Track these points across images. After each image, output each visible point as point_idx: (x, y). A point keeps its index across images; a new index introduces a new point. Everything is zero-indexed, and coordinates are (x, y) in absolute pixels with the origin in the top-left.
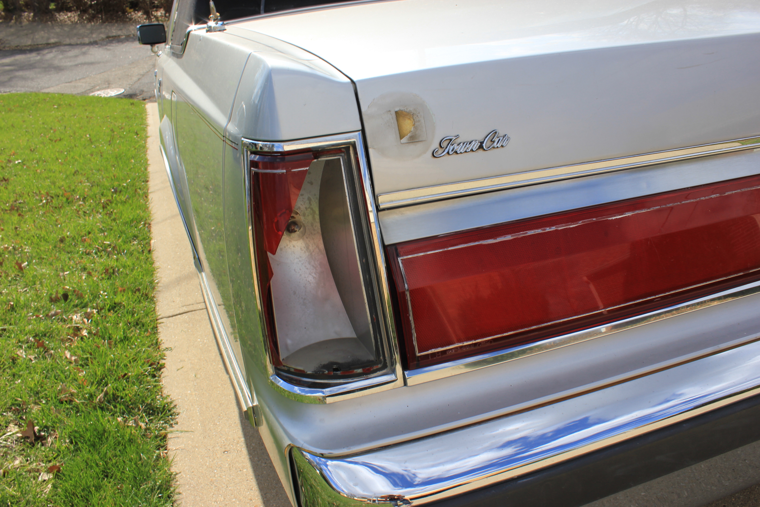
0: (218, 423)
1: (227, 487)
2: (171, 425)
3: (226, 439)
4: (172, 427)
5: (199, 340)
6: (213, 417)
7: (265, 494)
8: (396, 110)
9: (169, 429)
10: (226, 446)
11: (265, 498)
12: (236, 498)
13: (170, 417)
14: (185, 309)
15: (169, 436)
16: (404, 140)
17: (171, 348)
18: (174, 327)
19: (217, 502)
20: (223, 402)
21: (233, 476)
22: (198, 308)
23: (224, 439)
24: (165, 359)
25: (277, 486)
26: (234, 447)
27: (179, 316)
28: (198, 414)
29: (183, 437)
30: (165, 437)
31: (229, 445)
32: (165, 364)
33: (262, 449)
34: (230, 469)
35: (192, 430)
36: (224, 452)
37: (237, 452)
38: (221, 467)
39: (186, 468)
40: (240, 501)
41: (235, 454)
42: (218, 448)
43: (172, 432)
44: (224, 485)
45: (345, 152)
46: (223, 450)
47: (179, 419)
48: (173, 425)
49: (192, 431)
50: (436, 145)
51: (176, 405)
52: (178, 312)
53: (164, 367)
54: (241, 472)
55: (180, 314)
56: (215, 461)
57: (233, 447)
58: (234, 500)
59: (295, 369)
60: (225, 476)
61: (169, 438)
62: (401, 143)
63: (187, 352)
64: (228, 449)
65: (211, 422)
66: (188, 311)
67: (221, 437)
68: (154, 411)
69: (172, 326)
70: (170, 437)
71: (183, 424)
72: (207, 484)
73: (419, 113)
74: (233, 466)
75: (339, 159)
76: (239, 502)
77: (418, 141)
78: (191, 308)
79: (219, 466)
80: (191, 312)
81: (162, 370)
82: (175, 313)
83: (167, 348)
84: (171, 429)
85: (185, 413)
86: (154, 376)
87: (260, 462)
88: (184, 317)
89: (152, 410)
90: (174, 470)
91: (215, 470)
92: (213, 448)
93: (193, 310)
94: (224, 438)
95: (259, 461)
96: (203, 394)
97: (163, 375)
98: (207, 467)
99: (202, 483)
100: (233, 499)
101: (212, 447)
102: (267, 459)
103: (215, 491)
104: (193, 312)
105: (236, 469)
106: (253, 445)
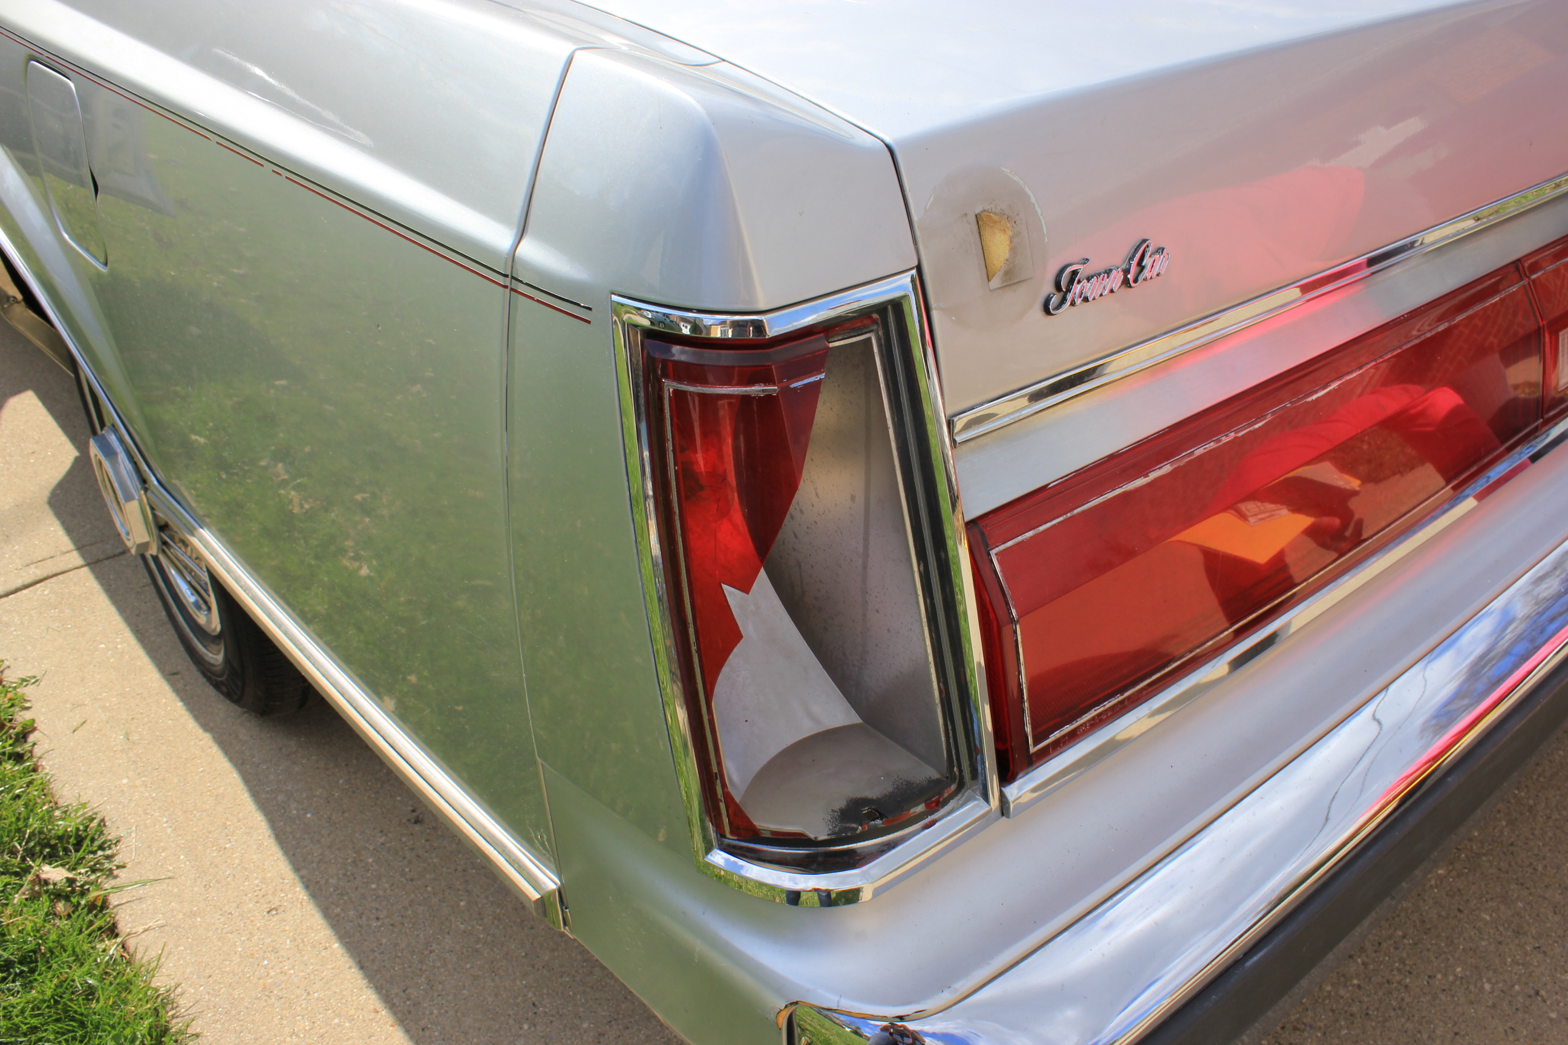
0: (228, 846)
1: (308, 993)
2: (110, 873)
3: (264, 880)
4: (116, 877)
5: (103, 646)
6: (210, 832)
7: (404, 991)
8: (977, 212)
9: (108, 884)
10: (270, 897)
11: (409, 999)
12: (339, 1016)
13: (100, 853)
14: (35, 573)
15: (114, 900)
16: (995, 282)
17: (35, 677)
18: (22, 623)
19: (297, 1036)
20: (221, 790)
21: (312, 964)
22: (70, 566)
23: (257, 881)
24: (28, 708)
25: (424, 967)
26: (290, 896)
27: (25, 592)
28: (169, 830)
29: (153, 897)
30: (104, 905)
31: (274, 894)
32: (33, 721)
33: (357, 888)
34: (300, 951)
35: (170, 874)
36: (269, 912)
37: (299, 906)
38: (275, 951)
39: (188, 971)
40: (352, 1019)
41: (298, 912)
42: (251, 905)
43: (119, 888)
44: (298, 992)
45: (879, 322)
46: (266, 907)
47: (123, 854)
48: (116, 872)
49: (169, 878)
50: (1048, 288)
51: (103, 820)
52: (19, 583)
53: (35, 729)
54: (329, 952)
55: (26, 587)
56: (256, 937)
57: (287, 895)
58: (336, 1021)
59: (774, 833)
60: (293, 967)
61: (115, 906)
62: (990, 290)
63: (82, 680)
64: (277, 904)
65: (210, 845)
66: (45, 575)
67: (247, 878)
68: (53, 847)
69: (17, 619)
70: (116, 903)
71: (139, 863)
72: (257, 998)
73: (1018, 215)
74: (303, 941)
75: (869, 339)
76: (350, 1022)
77: (1019, 282)
78: (50, 568)
79: (270, 949)
80: (55, 578)
81: (32, 738)
82: (13, 587)
83: (24, 680)
84: (113, 882)
85: (133, 835)
86: (18, 758)
87: (364, 918)
88: (39, 592)
89: (48, 845)
90: (160, 982)
91: (264, 959)
92: (238, 907)
93: (59, 570)
94: (257, 878)
95: (361, 917)
96: (164, 780)
97: (38, 751)
98: (241, 956)
99: (243, 999)
100: (333, 1019)
101: (235, 905)
102: (377, 909)
103: (282, 1010)
104: (61, 577)
105: (313, 947)
106: (333, 881)
